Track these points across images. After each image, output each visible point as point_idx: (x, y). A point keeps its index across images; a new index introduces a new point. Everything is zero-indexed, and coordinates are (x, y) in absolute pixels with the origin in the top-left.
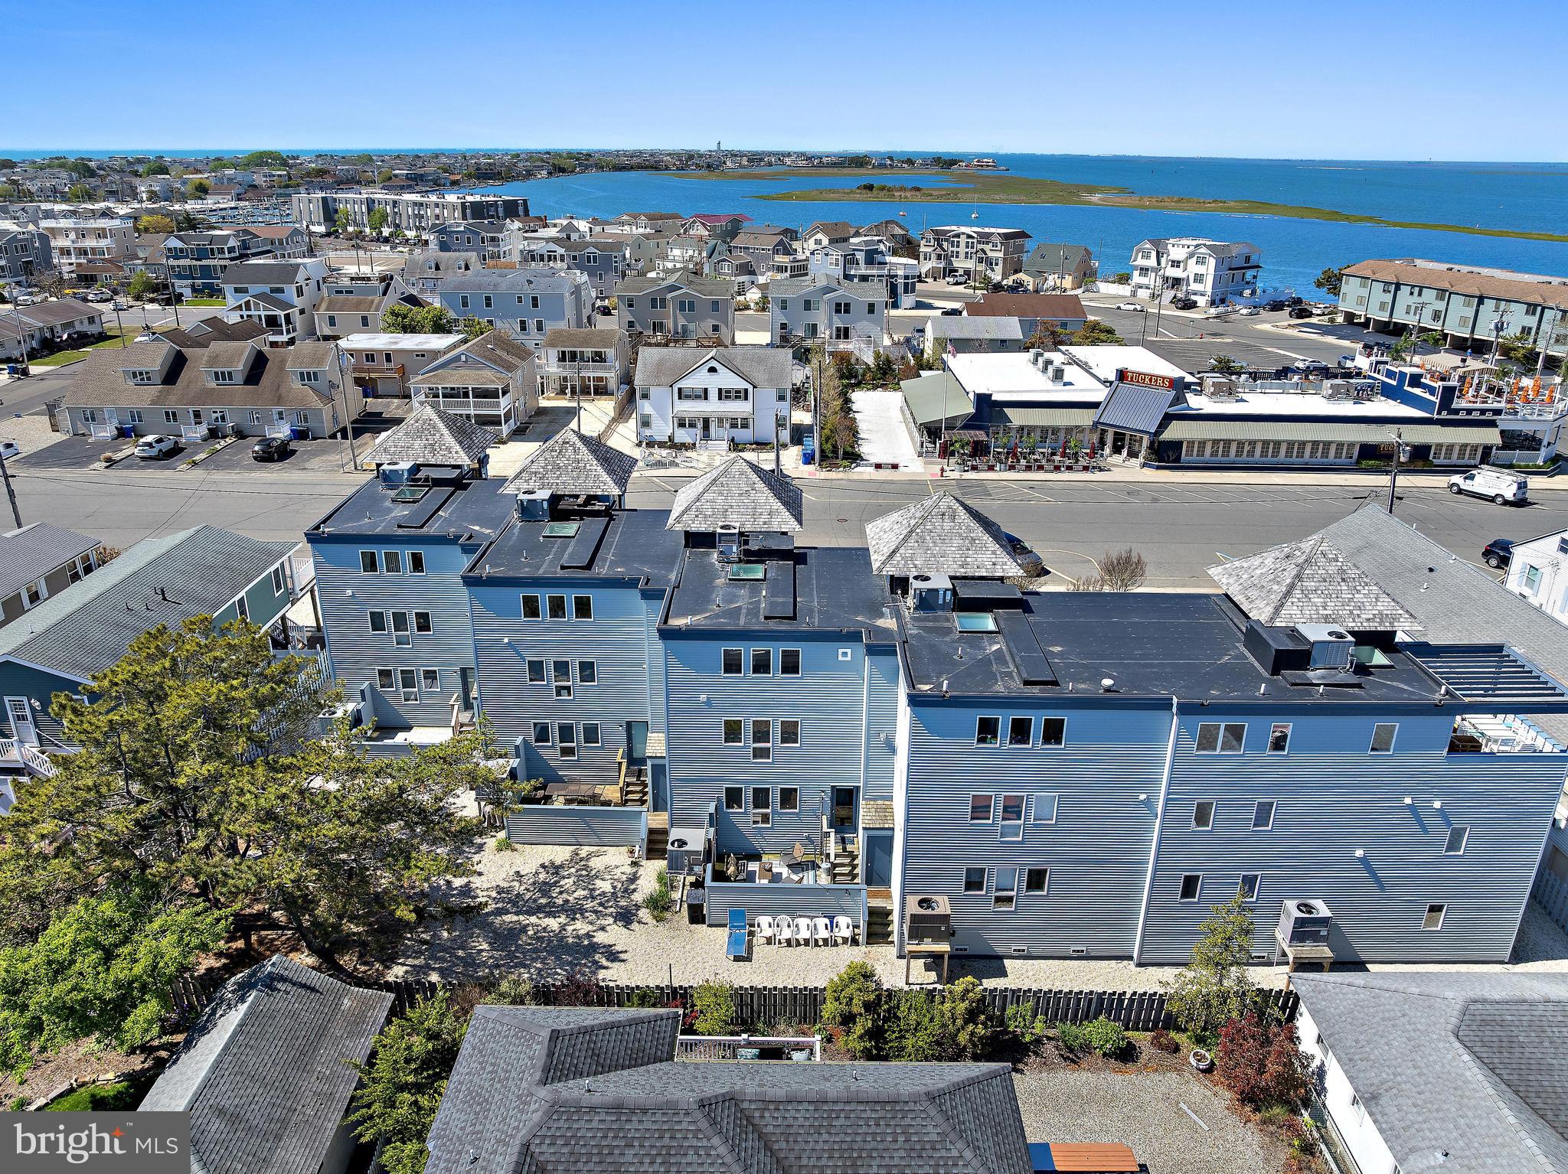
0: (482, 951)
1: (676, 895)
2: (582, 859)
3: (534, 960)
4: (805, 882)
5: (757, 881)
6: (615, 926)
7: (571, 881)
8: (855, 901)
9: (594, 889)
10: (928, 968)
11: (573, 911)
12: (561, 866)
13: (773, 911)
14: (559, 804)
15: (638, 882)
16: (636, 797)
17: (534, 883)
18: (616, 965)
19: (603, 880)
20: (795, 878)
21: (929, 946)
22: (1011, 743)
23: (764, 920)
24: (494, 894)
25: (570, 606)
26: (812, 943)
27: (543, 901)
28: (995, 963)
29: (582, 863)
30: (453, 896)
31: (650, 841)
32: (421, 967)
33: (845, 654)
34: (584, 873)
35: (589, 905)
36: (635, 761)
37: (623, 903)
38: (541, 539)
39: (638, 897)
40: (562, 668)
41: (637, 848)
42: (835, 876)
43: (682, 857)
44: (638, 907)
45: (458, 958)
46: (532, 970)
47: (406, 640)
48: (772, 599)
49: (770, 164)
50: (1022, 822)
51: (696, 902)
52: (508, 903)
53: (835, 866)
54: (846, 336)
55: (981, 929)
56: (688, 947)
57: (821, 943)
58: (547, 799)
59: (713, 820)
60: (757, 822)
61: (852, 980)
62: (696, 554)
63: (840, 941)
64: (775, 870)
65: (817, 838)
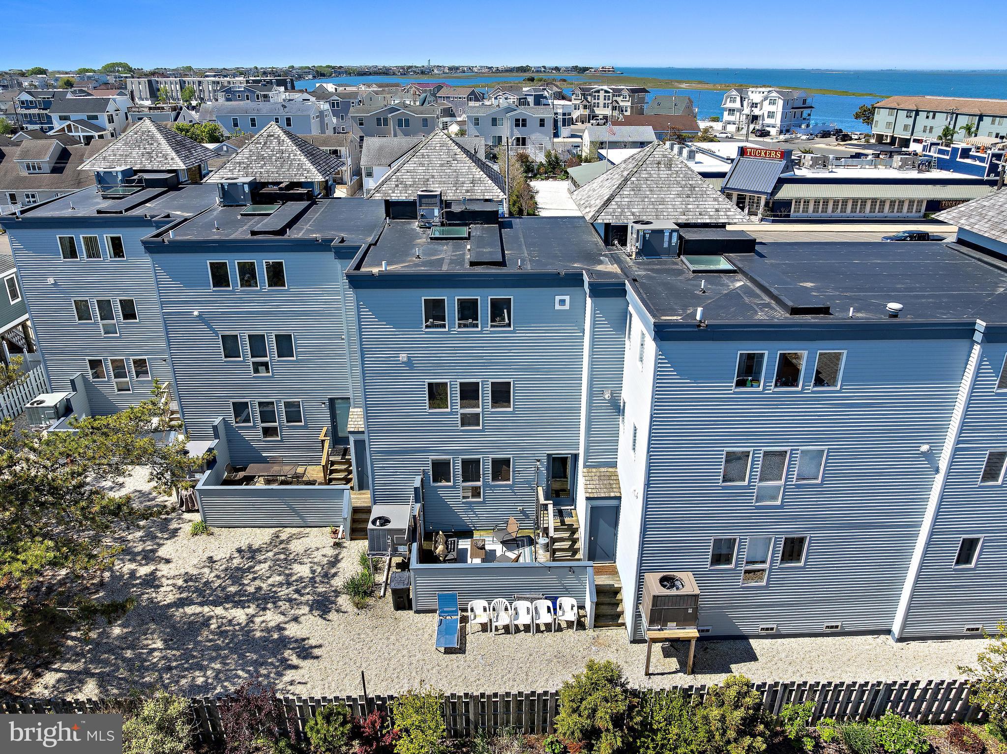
0: (154, 650)
1: (381, 578)
2: (282, 542)
3: (212, 659)
4: (521, 560)
5: (469, 560)
6: (311, 616)
7: (266, 566)
8: (579, 580)
9: (291, 575)
10: (667, 654)
11: (264, 600)
12: (259, 550)
13: (488, 594)
14: (260, 485)
15: (339, 565)
16: (341, 475)
17: (226, 569)
18: (306, 664)
19: (301, 563)
20: (512, 555)
21: (673, 631)
22: (776, 386)
23: (479, 604)
24: (180, 582)
25: (262, 274)
26: (533, 629)
27: (233, 589)
28: (739, 644)
29: (282, 546)
30: (134, 586)
31: (354, 521)
32: (78, 673)
33: (562, 302)
34: (282, 556)
35: (284, 592)
36: (338, 440)
37: (321, 589)
38: (239, 217)
39: (338, 582)
40: (257, 344)
41: (341, 529)
42: (554, 551)
43: (384, 536)
44: (337, 593)
45: (124, 660)
46: (209, 673)
47: (112, 329)
48: (478, 250)
49: (464, 72)
50: (783, 482)
51: (401, 587)
52: (194, 592)
53: (554, 540)
54: (524, 144)
55: (726, 608)
56: (393, 638)
57: (543, 628)
58: (249, 479)
59: (420, 495)
60: (468, 497)
61: (595, 686)
62: (397, 223)
63: (564, 625)
64: (488, 547)
65: (531, 510)
